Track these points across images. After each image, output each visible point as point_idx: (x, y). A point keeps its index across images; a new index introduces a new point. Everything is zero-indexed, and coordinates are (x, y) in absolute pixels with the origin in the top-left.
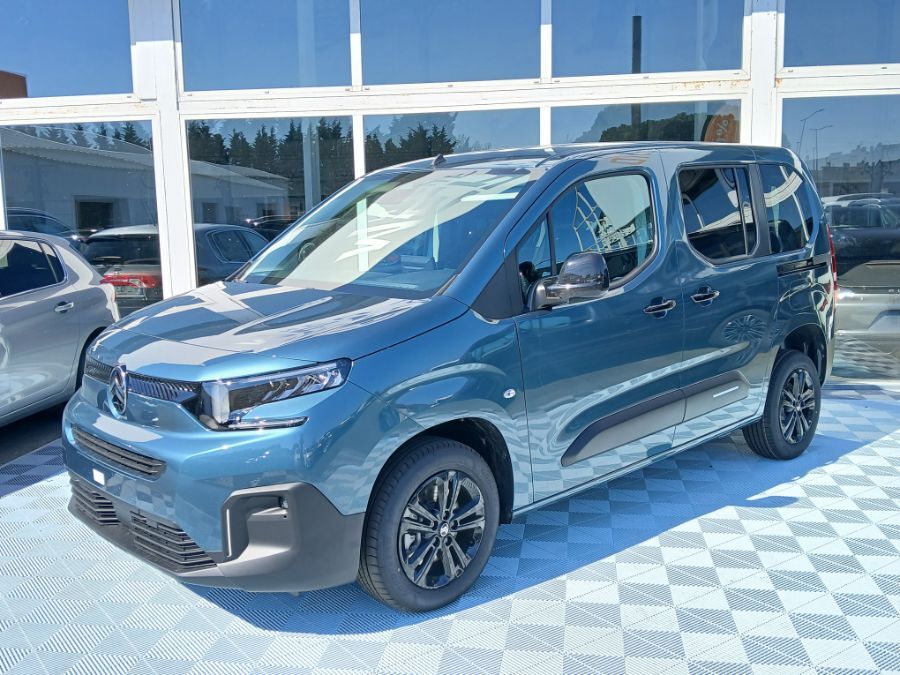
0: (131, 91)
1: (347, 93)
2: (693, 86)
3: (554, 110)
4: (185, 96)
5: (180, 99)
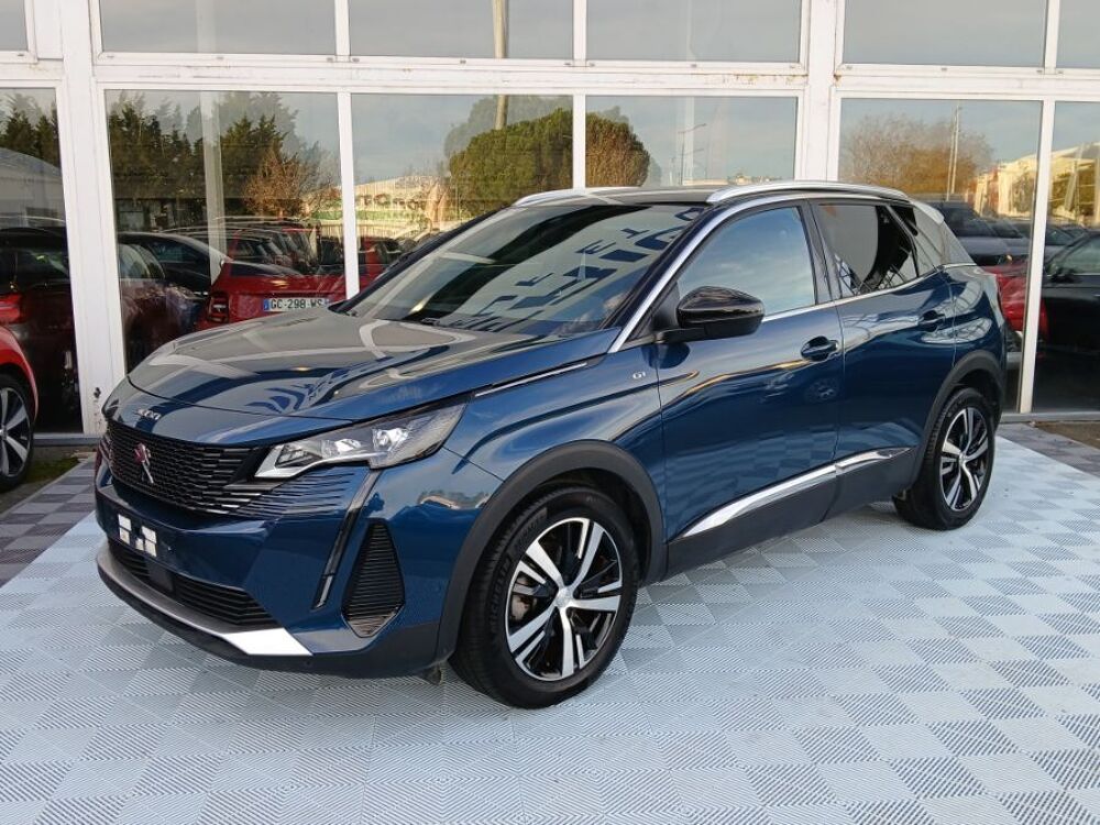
0: (24, 47)
1: (330, 65)
2: (745, 79)
3: (589, 98)
4: (104, 58)
5: (99, 62)
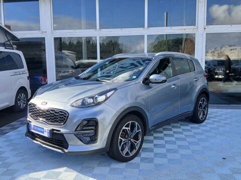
1: (95, 31)
2: (183, 30)
3: (148, 35)
5: (53, 32)
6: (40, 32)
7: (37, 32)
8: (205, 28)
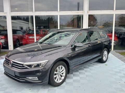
0: (3, 12)
1: (33, 13)
2: (77, 13)
3: (60, 15)
5: (10, 13)
6: (4, 13)
7: (2, 13)
8: (88, 12)
